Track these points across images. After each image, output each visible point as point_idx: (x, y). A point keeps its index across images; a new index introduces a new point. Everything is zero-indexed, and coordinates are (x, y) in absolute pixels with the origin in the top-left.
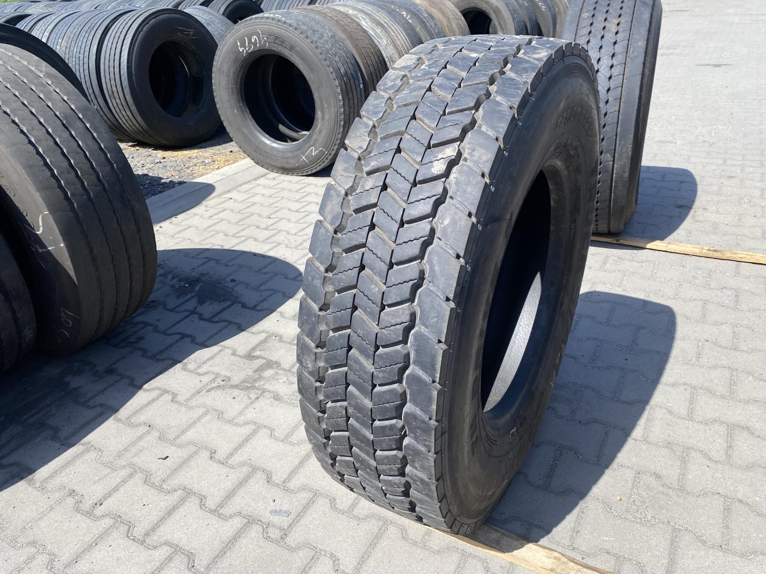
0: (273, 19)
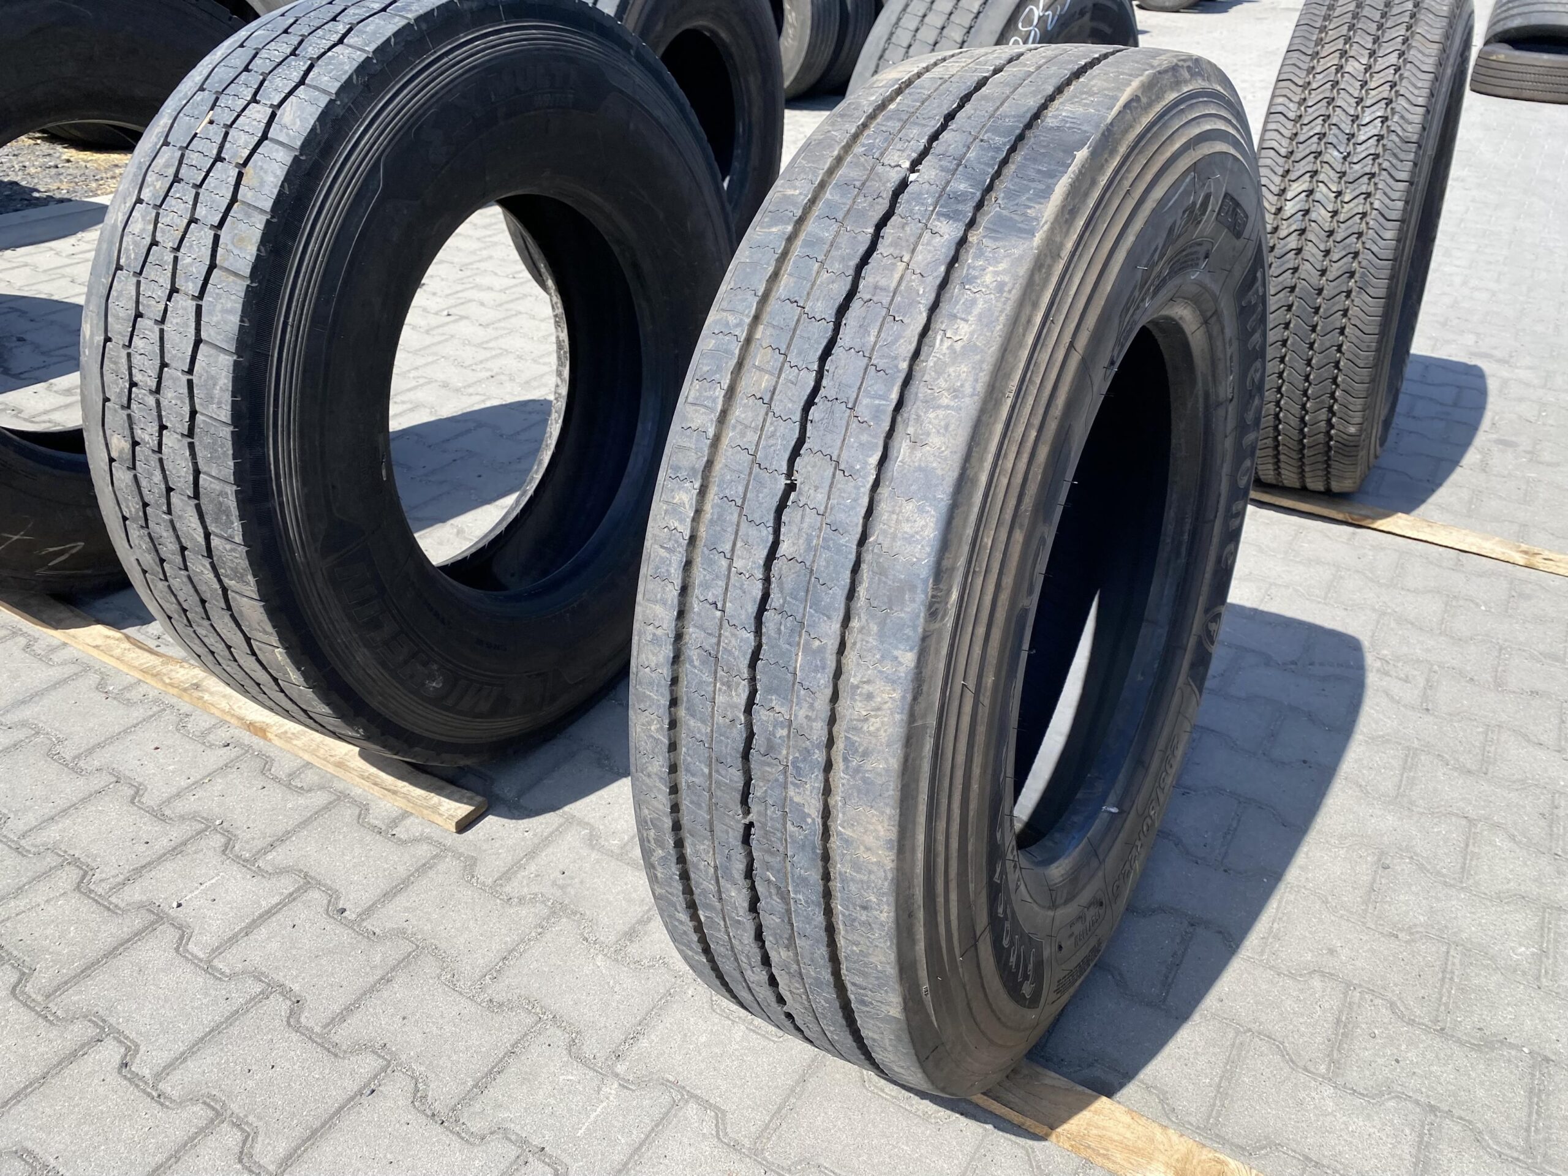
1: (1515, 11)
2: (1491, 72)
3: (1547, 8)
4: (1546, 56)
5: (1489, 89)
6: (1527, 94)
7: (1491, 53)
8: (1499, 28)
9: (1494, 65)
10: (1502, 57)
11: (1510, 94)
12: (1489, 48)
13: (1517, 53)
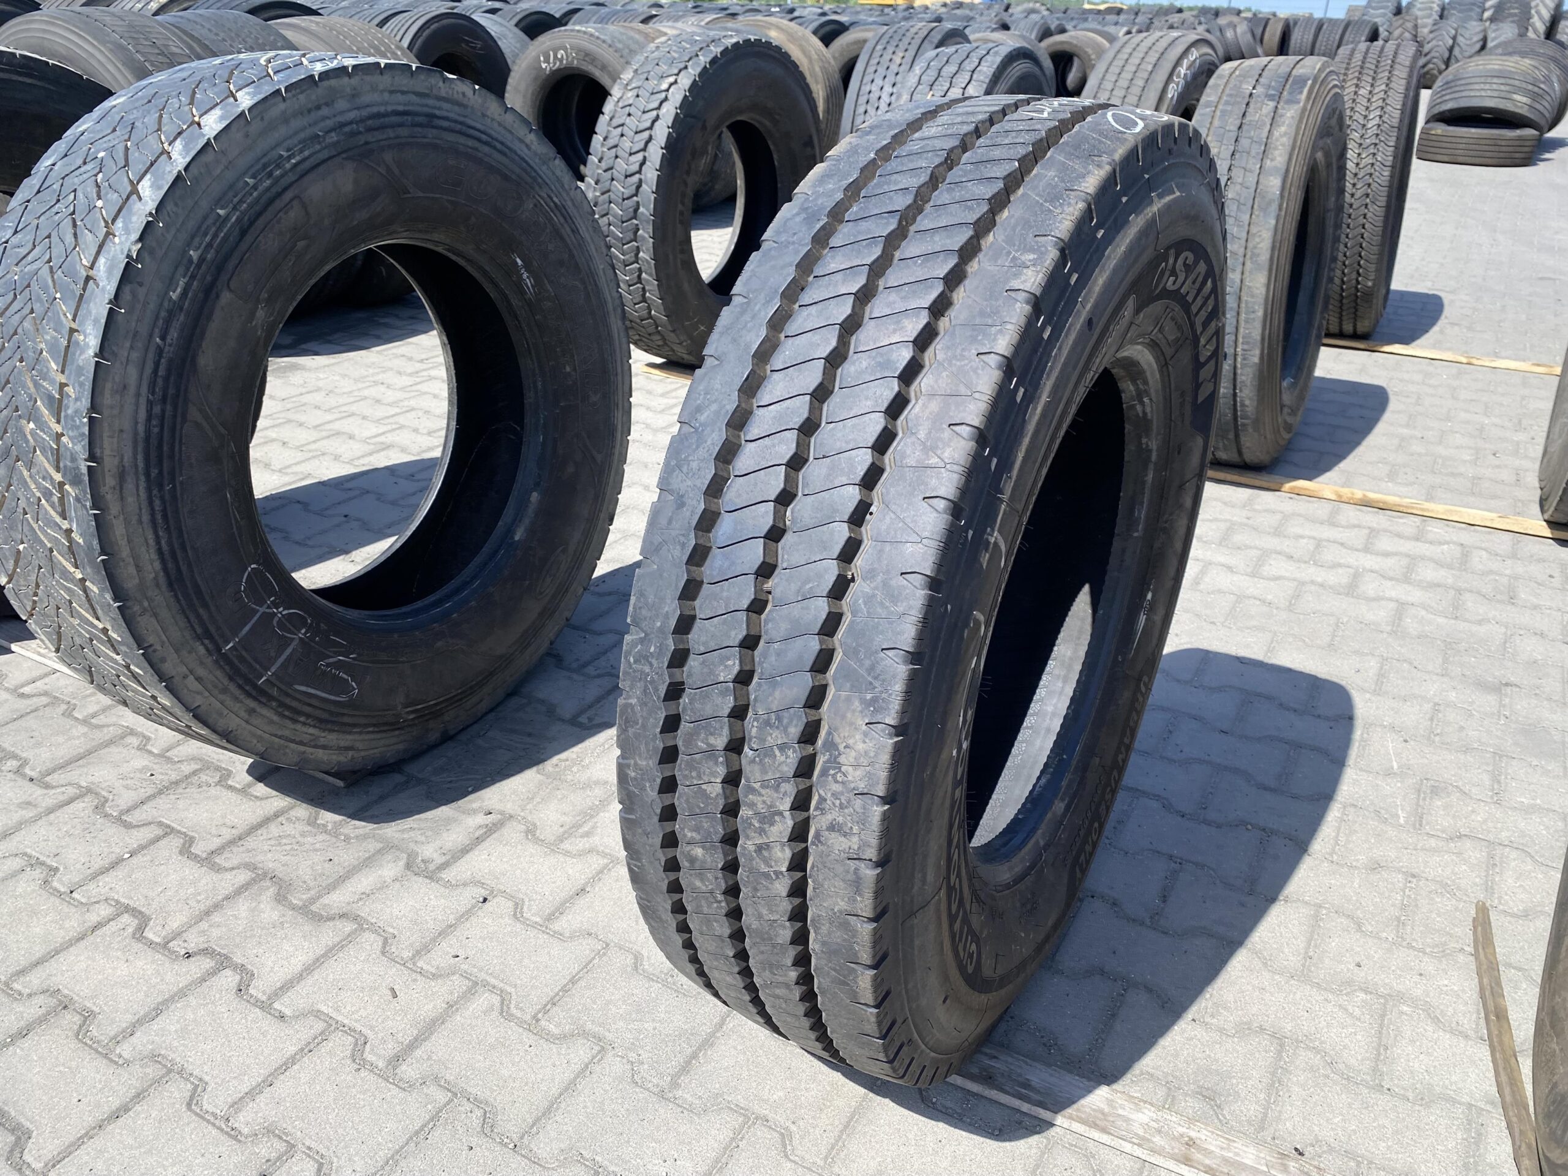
0: (585, 33)
1: (1447, 97)
2: (1432, 144)
3: (1472, 94)
4: (1473, 130)
5: (1430, 156)
6: (1461, 159)
7: (1431, 129)
8: (1436, 110)
9: (1434, 138)
10: (1439, 132)
11: (1446, 158)
12: (1428, 126)
13: (1451, 128)
